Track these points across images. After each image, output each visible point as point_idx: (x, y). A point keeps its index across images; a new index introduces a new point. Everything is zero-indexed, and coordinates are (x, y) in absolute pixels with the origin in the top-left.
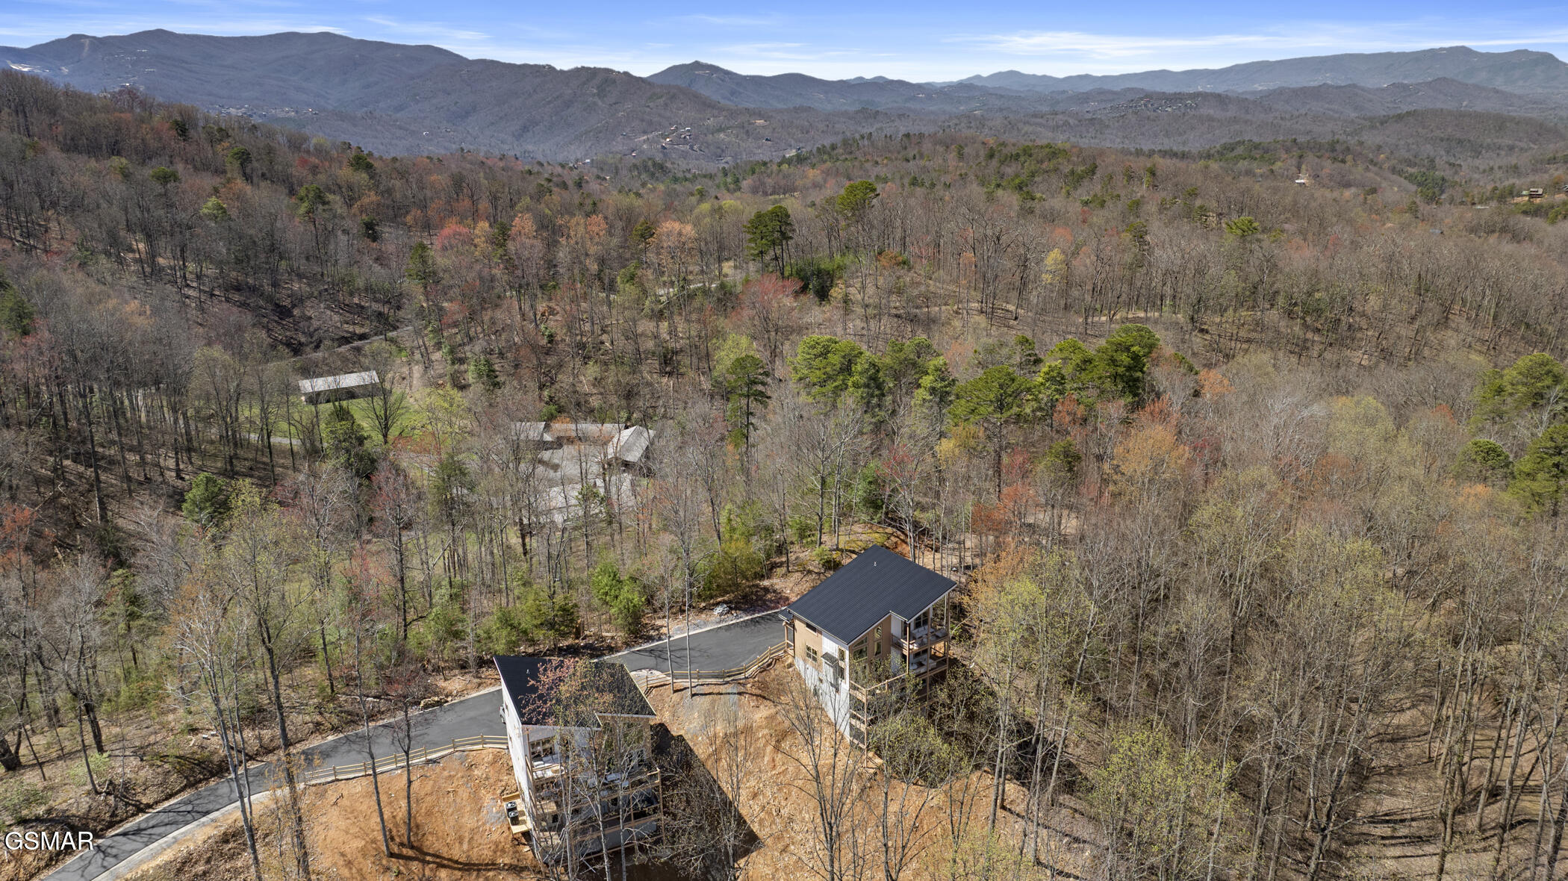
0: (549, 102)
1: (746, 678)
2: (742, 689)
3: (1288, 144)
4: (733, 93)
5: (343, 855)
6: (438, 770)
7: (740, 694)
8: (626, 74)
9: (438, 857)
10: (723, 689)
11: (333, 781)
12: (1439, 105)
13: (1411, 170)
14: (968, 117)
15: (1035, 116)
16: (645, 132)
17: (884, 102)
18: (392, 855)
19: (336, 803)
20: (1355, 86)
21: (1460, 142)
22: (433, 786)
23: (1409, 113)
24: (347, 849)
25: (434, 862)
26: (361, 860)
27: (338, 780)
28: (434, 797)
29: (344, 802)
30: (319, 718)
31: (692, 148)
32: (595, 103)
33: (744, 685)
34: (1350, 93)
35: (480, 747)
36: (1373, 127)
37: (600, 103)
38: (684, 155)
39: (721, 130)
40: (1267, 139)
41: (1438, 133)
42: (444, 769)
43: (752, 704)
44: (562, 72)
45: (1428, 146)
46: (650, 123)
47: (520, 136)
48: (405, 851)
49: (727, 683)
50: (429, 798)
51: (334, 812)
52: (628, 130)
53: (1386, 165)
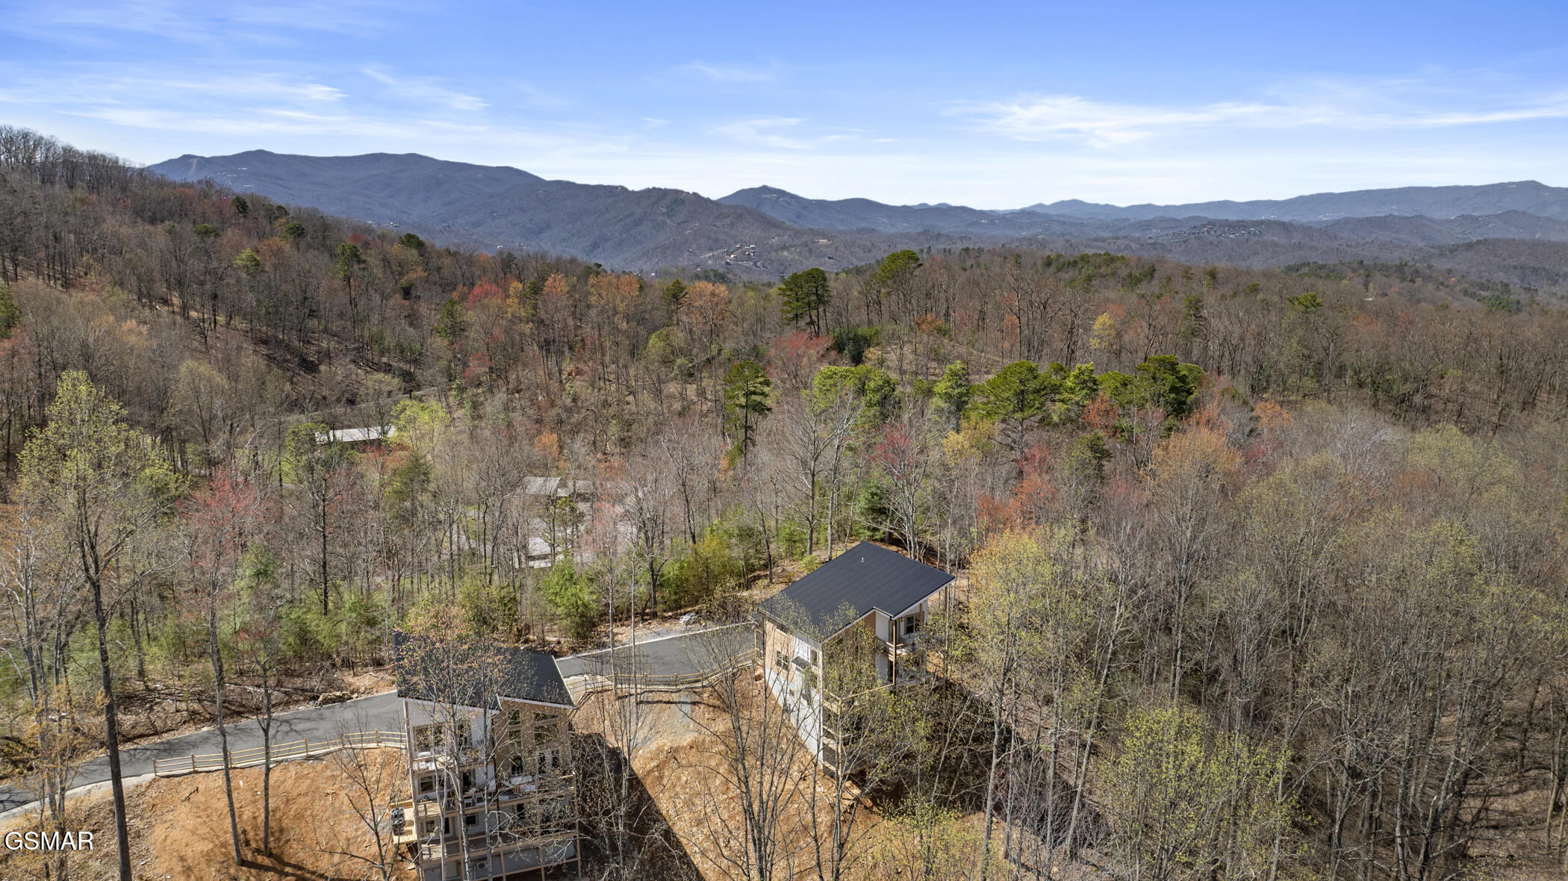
0: (620, 220)
1: (703, 687)
2: (697, 698)
3: (1355, 266)
4: (799, 216)
5: (182, 859)
6: (319, 768)
7: (694, 703)
8: (695, 195)
9: (300, 868)
10: (675, 697)
11: (190, 773)
12: (1510, 236)
13: (1483, 293)
14: (1030, 240)
15: (1096, 240)
16: (711, 250)
17: (946, 227)
18: (243, 863)
19: (188, 799)
20: (1422, 217)
21: (1535, 270)
22: (310, 786)
23: (1479, 242)
24: (189, 853)
25: (293, 875)
26: (203, 866)
27: (197, 772)
28: (308, 798)
29: (198, 798)
30: (196, 706)
31: (755, 264)
32: (664, 222)
33: (700, 694)
34: (1418, 223)
35: (374, 745)
36: (1441, 255)
37: (669, 222)
38: (748, 270)
39: (784, 248)
40: (1332, 261)
41: (1511, 262)
42: (326, 767)
43: (707, 716)
44: (633, 192)
45: (1501, 273)
46: (716, 240)
47: (591, 251)
48: (260, 859)
49: (679, 691)
50: (301, 800)
51: (184, 808)
52: (694, 247)
53: (1458, 288)
